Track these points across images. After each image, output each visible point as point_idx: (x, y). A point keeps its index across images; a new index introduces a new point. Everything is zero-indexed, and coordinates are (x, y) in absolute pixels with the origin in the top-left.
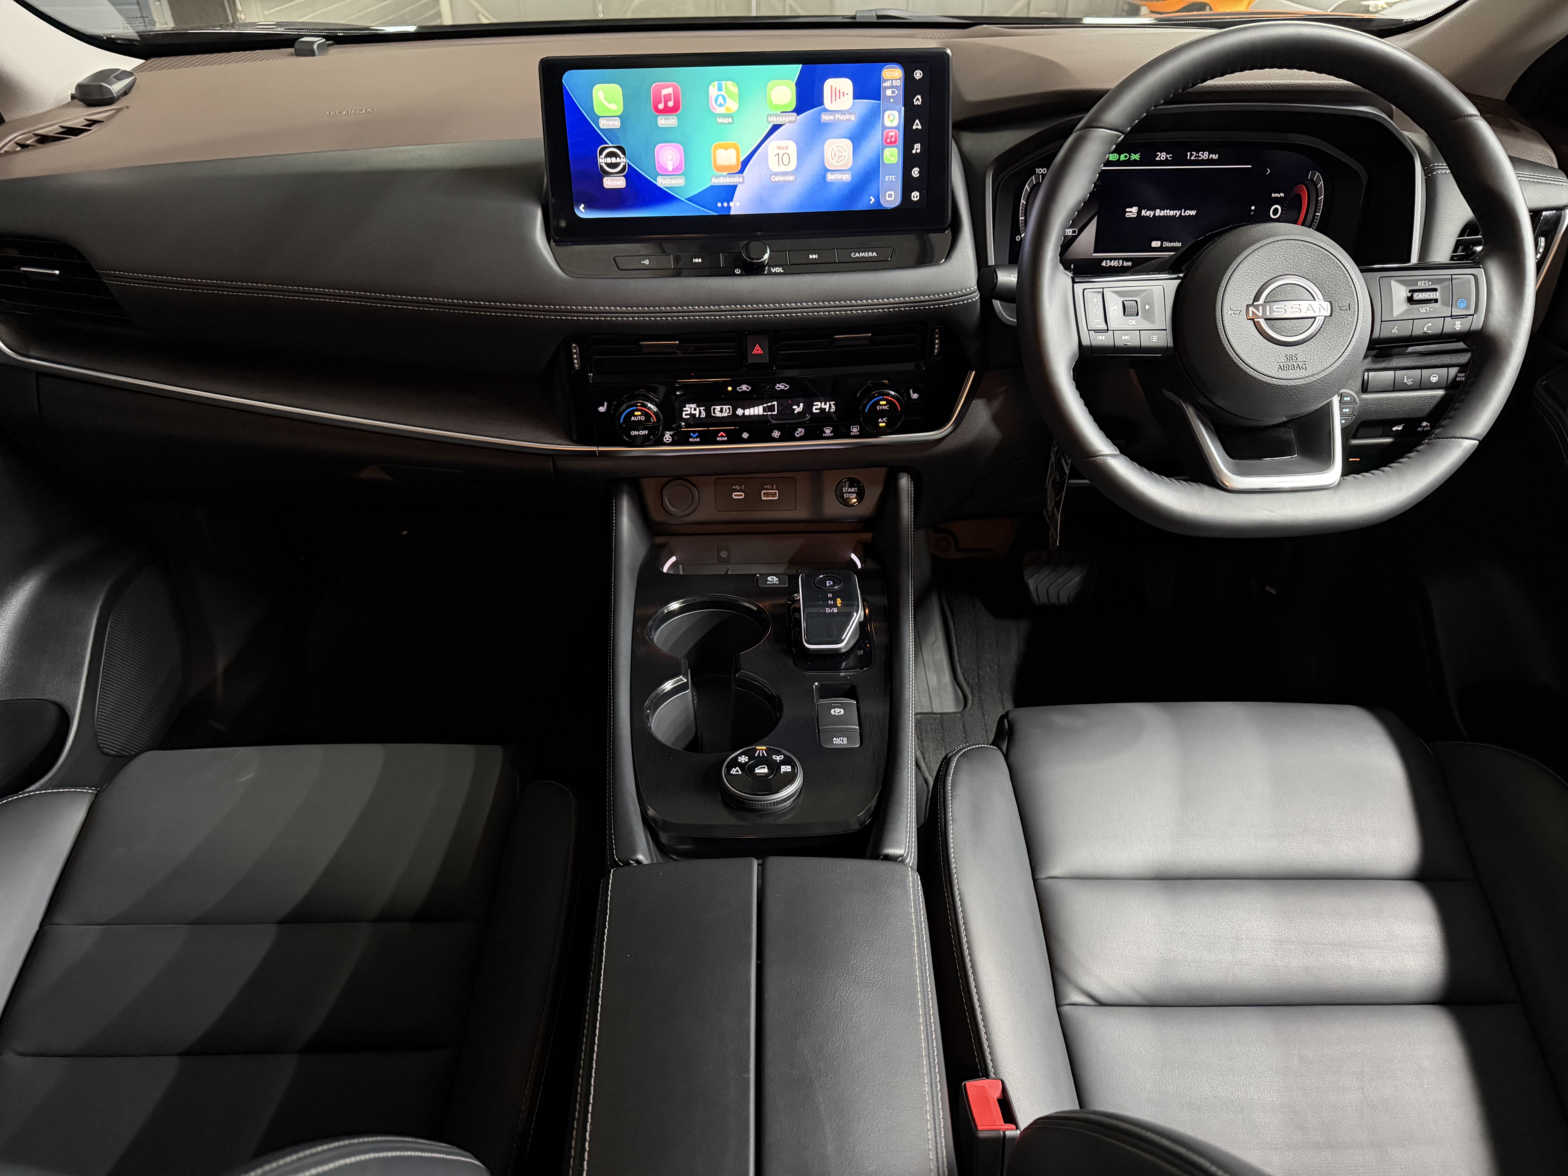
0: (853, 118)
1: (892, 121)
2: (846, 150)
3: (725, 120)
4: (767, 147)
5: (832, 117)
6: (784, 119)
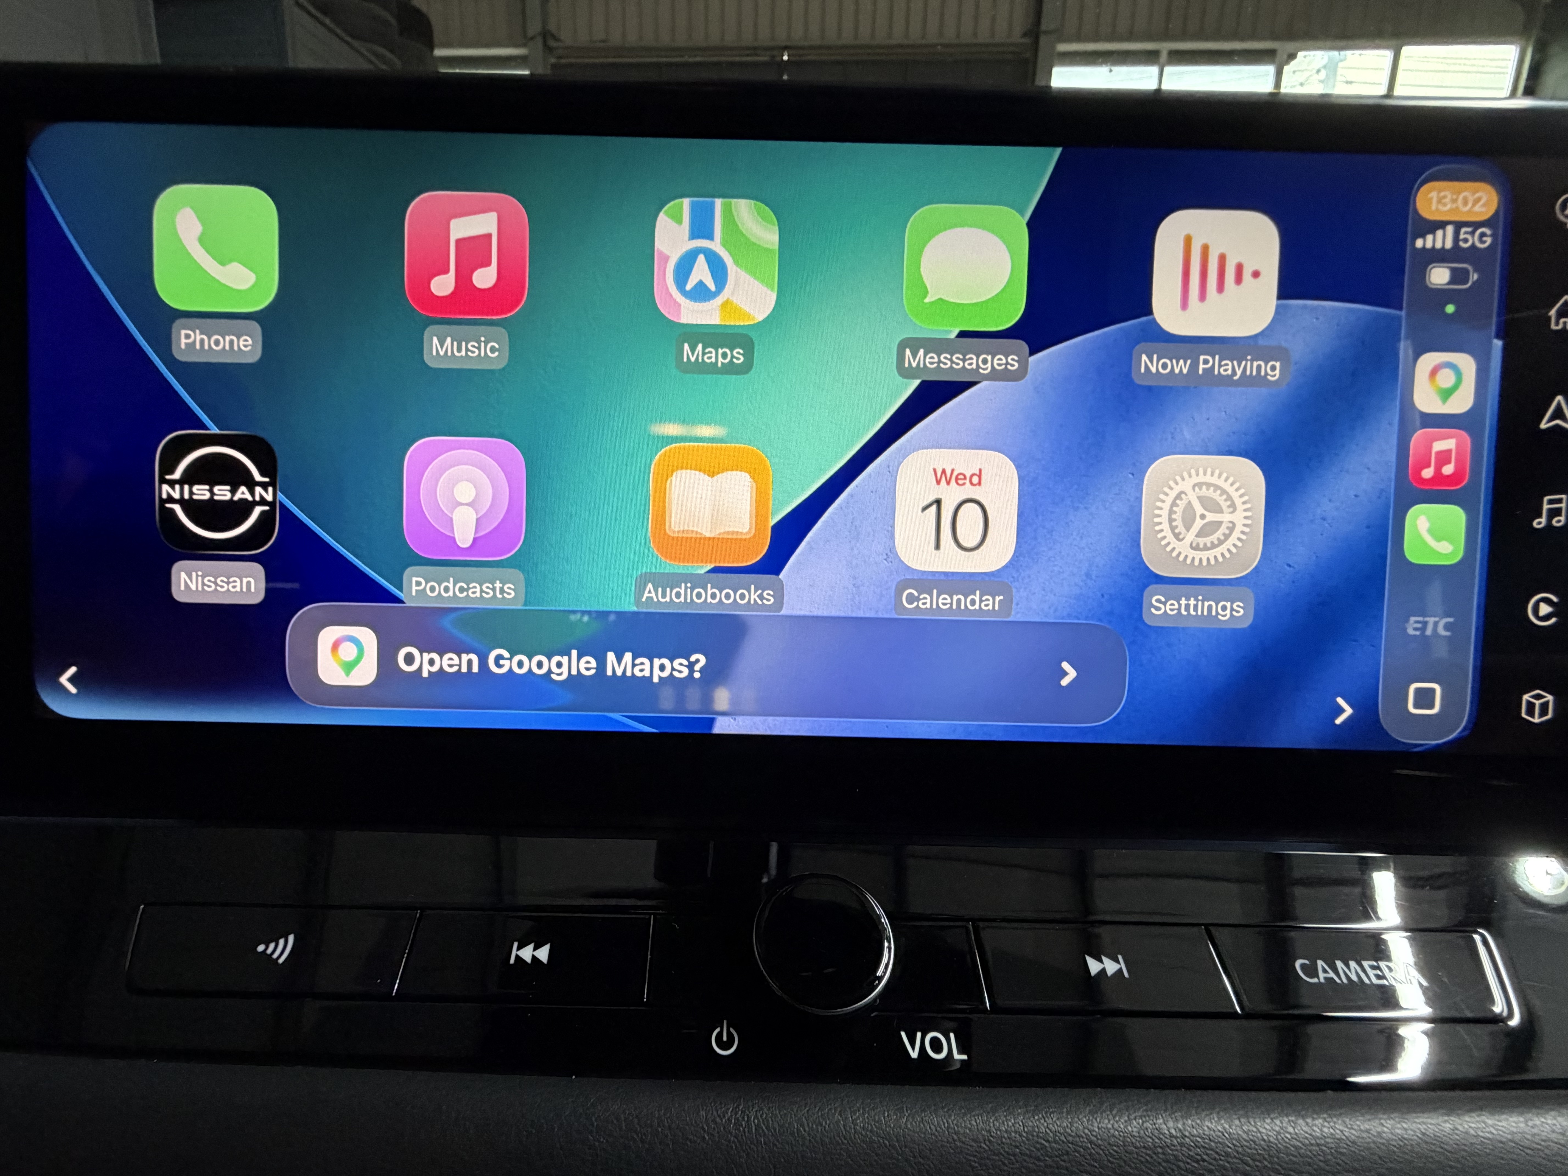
0: (1273, 371)
1: (1446, 394)
2: (1238, 502)
3: (713, 356)
4: (892, 473)
5: (1182, 367)
6: (972, 362)
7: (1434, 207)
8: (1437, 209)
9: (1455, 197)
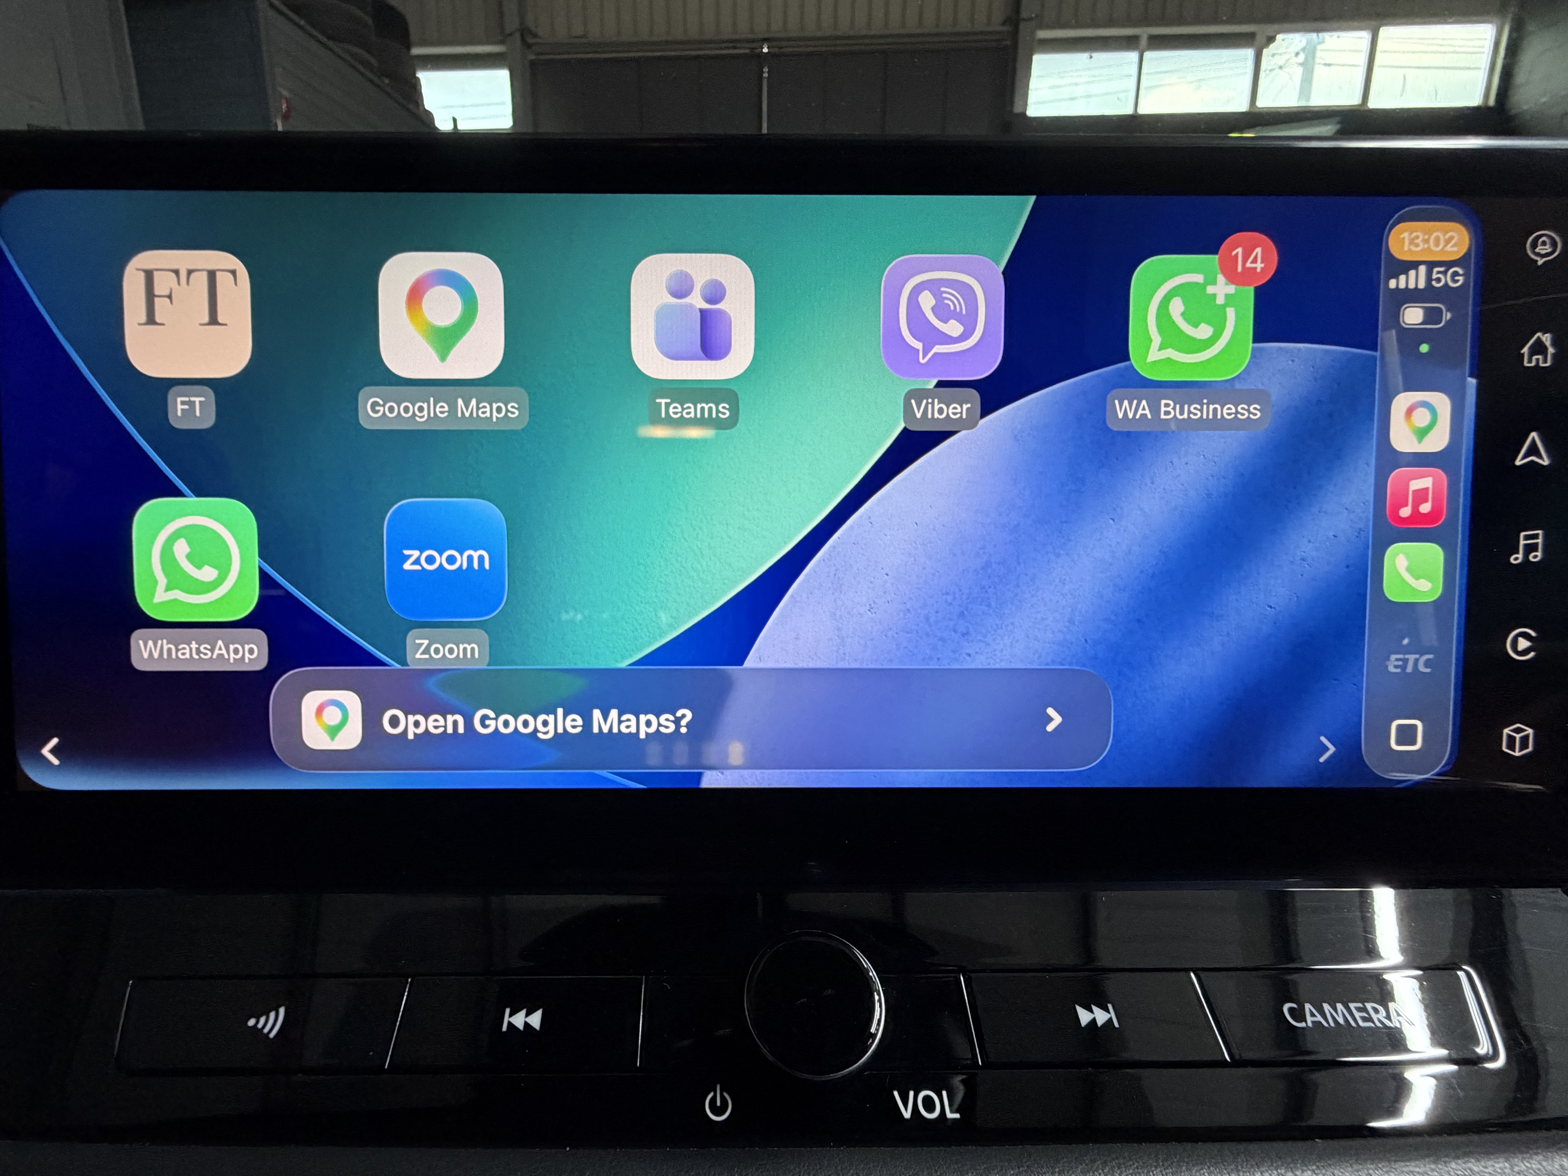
0: (1251, 414)
1: (1422, 433)
5: (1162, 411)
6: (950, 411)
7: (1406, 249)
8: (1410, 250)
9: (1426, 237)
